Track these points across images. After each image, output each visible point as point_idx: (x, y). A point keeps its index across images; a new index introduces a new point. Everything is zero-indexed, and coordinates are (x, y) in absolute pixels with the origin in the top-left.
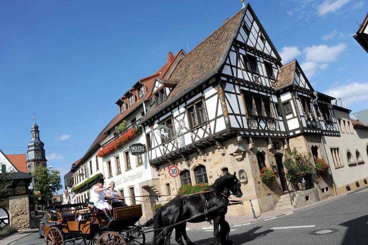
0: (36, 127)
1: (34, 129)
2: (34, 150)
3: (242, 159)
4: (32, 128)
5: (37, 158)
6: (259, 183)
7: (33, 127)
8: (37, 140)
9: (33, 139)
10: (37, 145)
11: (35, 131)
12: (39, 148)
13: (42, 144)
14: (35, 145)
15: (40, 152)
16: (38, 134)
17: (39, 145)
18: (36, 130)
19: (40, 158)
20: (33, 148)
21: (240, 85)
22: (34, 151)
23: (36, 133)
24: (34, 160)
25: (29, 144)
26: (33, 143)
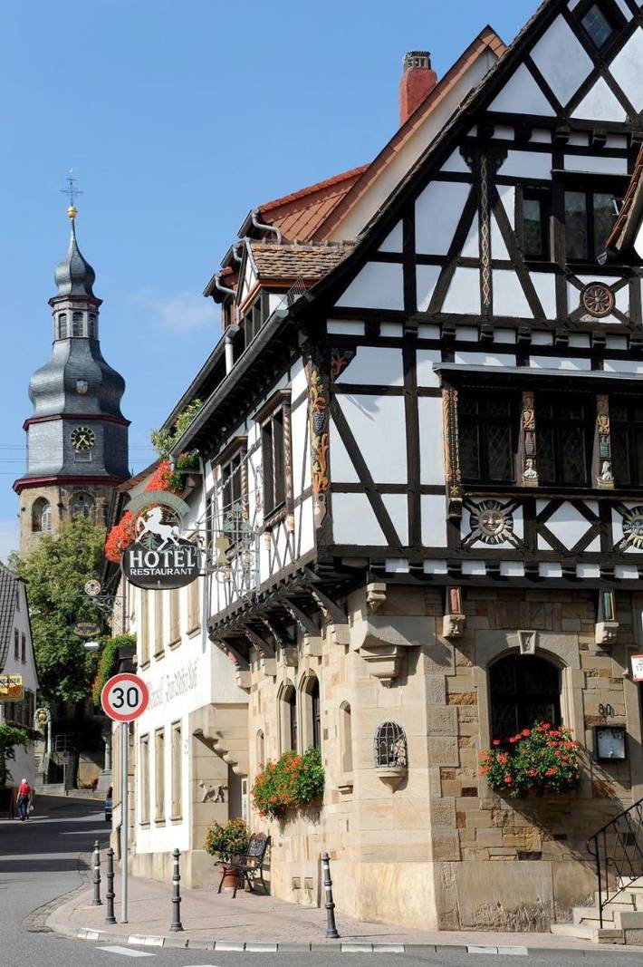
0: (83, 277)
1: (66, 288)
2: (66, 417)
3: (397, 680)
4: (60, 282)
5: (76, 469)
6: (470, 792)
7: (64, 271)
8: (84, 359)
9: (62, 348)
10: (81, 386)
11: (71, 298)
12: (93, 408)
13: (113, 383)
14: (69, 389)
15: (96, 432)
16: (94, 316)
17: (92, 391)
18: (81, 291)
19: (93, 464)
20: (58, 404)
21: (448, 346)
22: (59, 425)
23: (77, 315)
24: (61, 480)
25: (39, 381)
26: (57, 377)
